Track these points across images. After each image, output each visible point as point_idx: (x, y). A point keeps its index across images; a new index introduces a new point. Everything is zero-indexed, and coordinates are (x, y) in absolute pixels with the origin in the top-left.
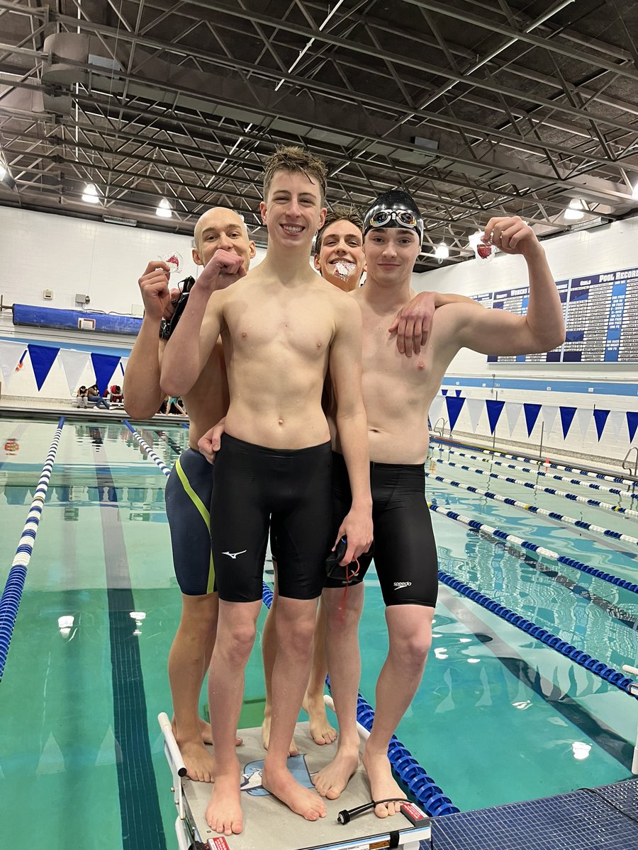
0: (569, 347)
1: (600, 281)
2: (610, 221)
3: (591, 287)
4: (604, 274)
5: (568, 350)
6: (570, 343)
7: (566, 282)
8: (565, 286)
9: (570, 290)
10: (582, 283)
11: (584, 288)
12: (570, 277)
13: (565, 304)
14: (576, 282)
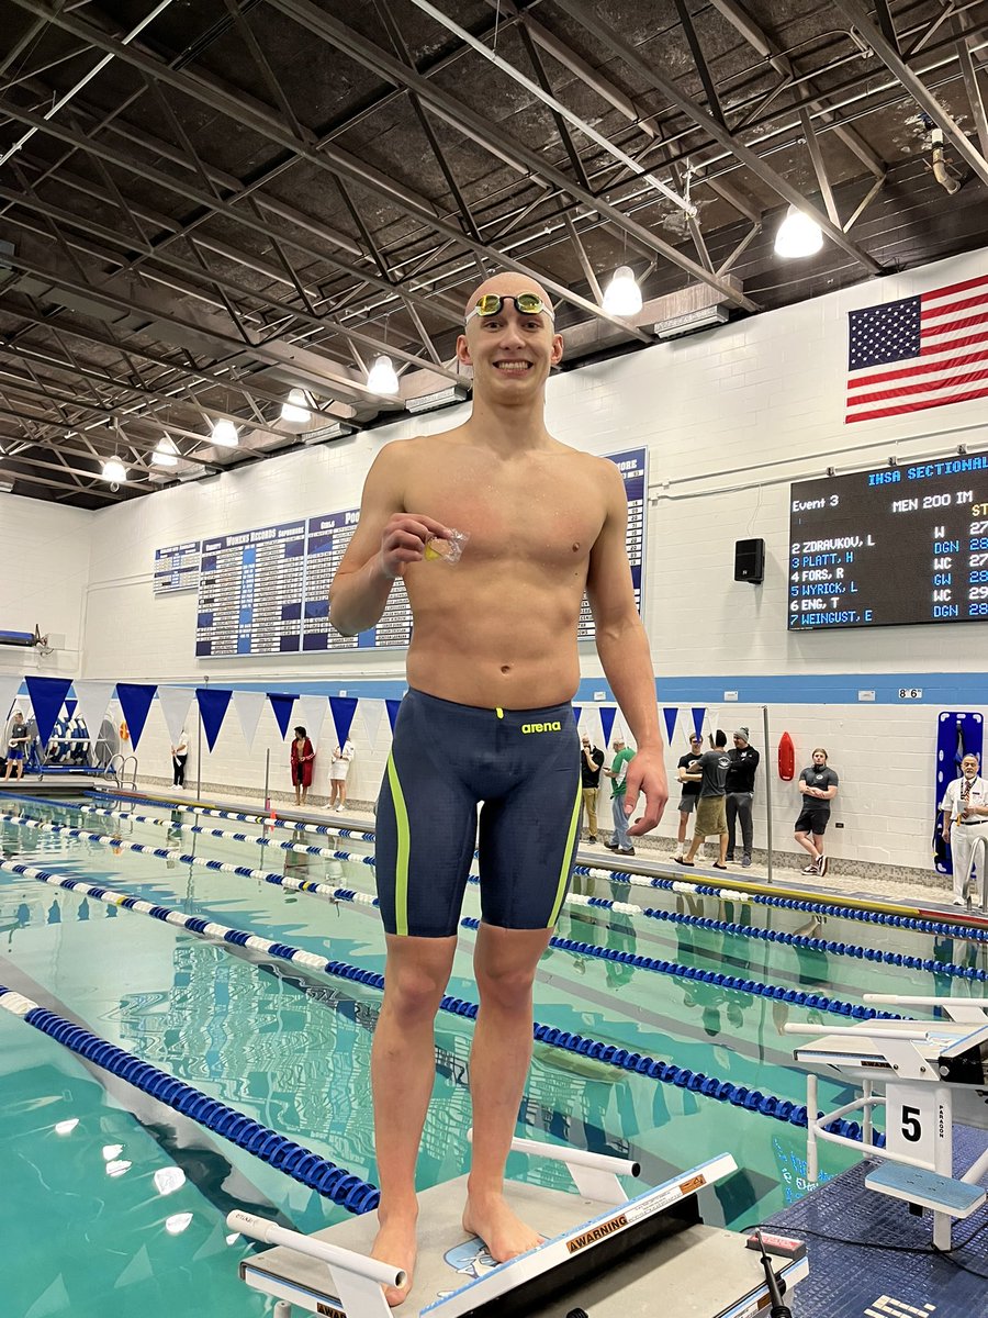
0: (311, 626)
1: (347, 523)
2: (355, 431)
3: (336, 531)
4: (351, 512)
5: (309, 631)
6: (311, 620)
7: (302, 524)
8: (300, 530)
9: (308, 536)
10: (324, 525)
11: (326, 533)
12: (307, 516)
13: (302, 558)
14: (315, 524)
